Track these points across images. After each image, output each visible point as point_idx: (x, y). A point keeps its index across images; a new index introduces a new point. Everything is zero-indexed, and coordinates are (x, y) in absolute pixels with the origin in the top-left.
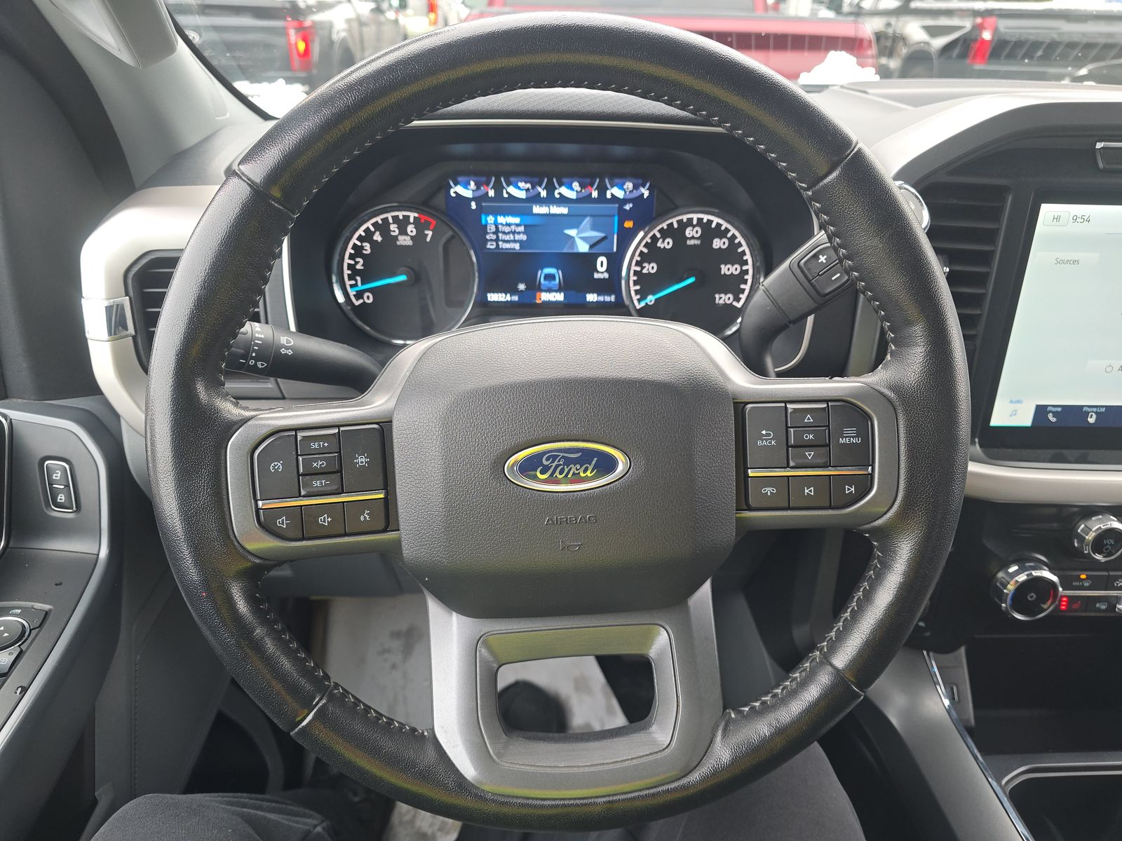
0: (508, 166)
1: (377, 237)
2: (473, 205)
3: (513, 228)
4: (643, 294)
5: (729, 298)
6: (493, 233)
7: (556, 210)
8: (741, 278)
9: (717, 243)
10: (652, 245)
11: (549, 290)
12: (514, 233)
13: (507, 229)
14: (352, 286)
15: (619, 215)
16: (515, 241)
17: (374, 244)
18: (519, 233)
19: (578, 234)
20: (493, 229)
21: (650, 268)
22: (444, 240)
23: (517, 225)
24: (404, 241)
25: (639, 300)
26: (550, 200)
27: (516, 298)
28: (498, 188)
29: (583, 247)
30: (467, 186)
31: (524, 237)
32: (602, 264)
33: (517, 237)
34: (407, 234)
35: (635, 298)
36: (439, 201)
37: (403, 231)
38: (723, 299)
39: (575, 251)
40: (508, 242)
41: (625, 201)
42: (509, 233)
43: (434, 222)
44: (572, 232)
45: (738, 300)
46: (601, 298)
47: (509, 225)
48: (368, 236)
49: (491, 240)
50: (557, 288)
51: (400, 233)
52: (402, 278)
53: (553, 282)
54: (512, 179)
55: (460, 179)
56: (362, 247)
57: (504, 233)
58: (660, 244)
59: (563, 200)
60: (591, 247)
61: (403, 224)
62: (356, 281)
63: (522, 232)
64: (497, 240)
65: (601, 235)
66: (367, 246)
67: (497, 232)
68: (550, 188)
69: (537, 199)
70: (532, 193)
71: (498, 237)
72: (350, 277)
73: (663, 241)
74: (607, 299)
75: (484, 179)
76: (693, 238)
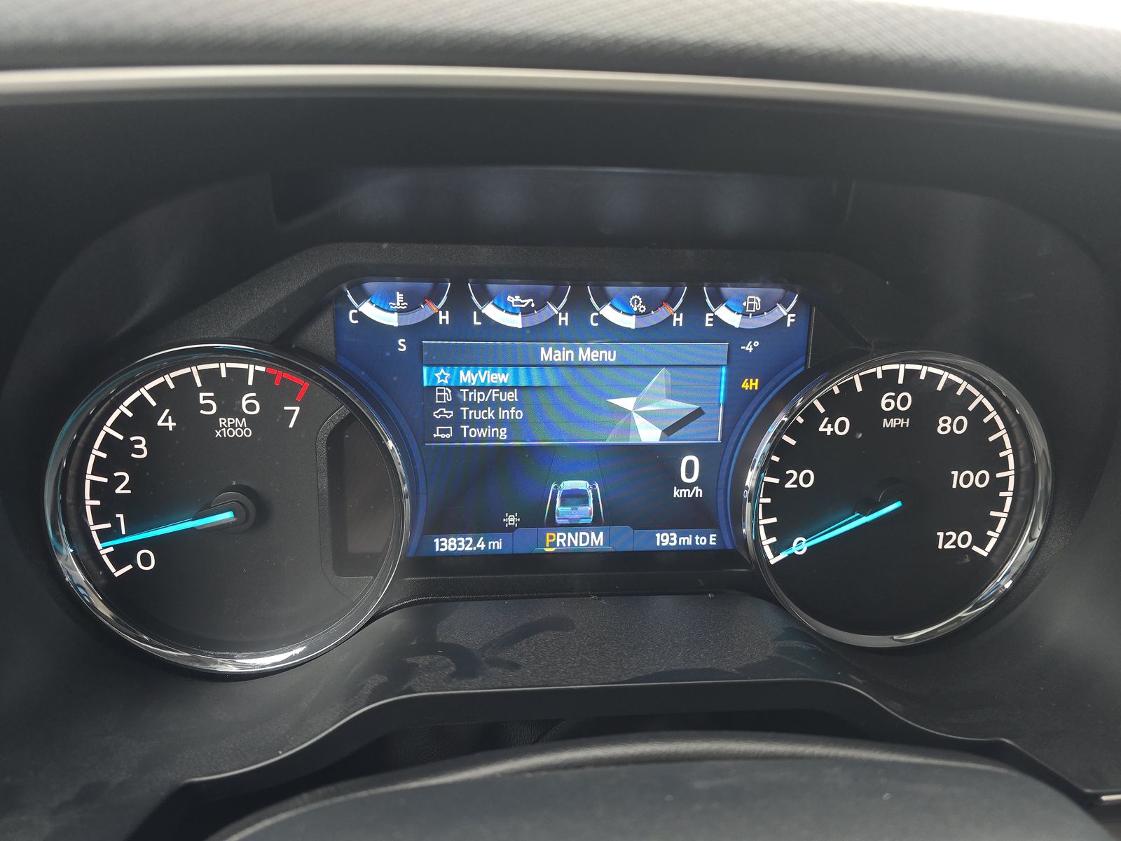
0: (484, 255)
1: (166, 422)
2: (402, 344)
3: (494, 393)
4: (782, 534)
5: (965, 538)
6: (448, 406)
7: (587, 354)
8: (991, 497)
9: (946, 425)
10: (806, 430)
11: (574, 526)
12: (495, 405)
13: (479, 397)
14: (103, 535)
15: (728, 365)
16: (496, 423)
17: (156, 437)
18: (507, 405)
19: (637, 405)
20: (448, 396)
21: (801, 479)
22: (328, 426)
23: (504, 388)
24: (232, 428)
25: (776, 550)
26: (578, 334)
27: (497, 545)
28: (460, 306)
29: (649, 434)
30: (386, 302)
31: (515, 414)
32: (690, 469)
33: (502, 413)
34: (241, 415)
35: (766, 542)
36: (319, 334)
37: (229, 407)
38: (952, 540)
39: (632, 440)
40: (480, 424)
41: (743, 334)
42: (483, 406)
43: (304, 383)
44: (627, 403)
45: (982, 541)
46: (687, 541)
47: (484, 388)
48: (143, 418)
49: (443, 421)
50: (590, 521)
51: (222, 412)
52: (228, 516)
53: (581, 508)
54: (493, 287)
55: (370, 286)
56: (129, 446)
57: (472, 405)
58: (826, 428)
59: (610, 332)
60: (668, 432)
61: (229, 390)
62: (116, 523)
63: (513, 404)
64: (457, 421)
65: (690, 407)
66: (141, 443)
67: (455, 404)
68: (579, 307)
69: (547, 332)
70: (538, 318)
71: (458, 414)
72: (99, 516)
73: (832, 422)
74: (701, 541)
75: (427, 286)
76: (895, 413)
